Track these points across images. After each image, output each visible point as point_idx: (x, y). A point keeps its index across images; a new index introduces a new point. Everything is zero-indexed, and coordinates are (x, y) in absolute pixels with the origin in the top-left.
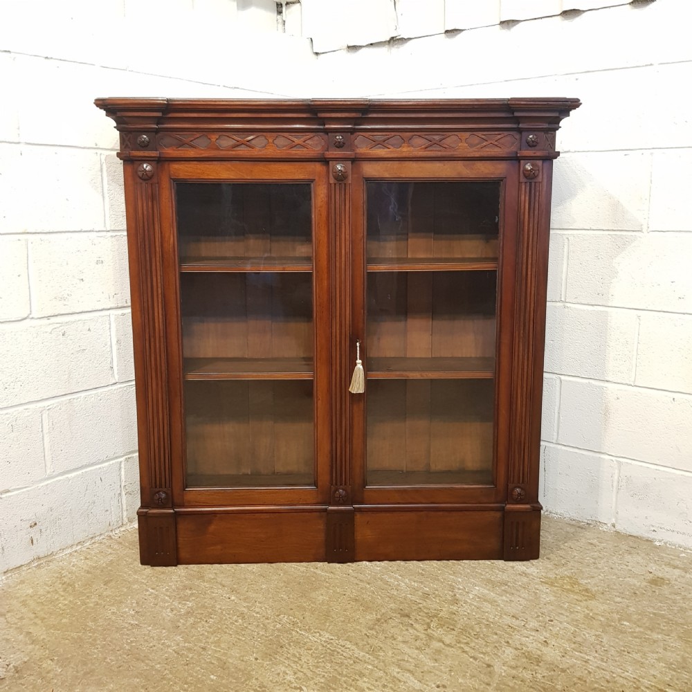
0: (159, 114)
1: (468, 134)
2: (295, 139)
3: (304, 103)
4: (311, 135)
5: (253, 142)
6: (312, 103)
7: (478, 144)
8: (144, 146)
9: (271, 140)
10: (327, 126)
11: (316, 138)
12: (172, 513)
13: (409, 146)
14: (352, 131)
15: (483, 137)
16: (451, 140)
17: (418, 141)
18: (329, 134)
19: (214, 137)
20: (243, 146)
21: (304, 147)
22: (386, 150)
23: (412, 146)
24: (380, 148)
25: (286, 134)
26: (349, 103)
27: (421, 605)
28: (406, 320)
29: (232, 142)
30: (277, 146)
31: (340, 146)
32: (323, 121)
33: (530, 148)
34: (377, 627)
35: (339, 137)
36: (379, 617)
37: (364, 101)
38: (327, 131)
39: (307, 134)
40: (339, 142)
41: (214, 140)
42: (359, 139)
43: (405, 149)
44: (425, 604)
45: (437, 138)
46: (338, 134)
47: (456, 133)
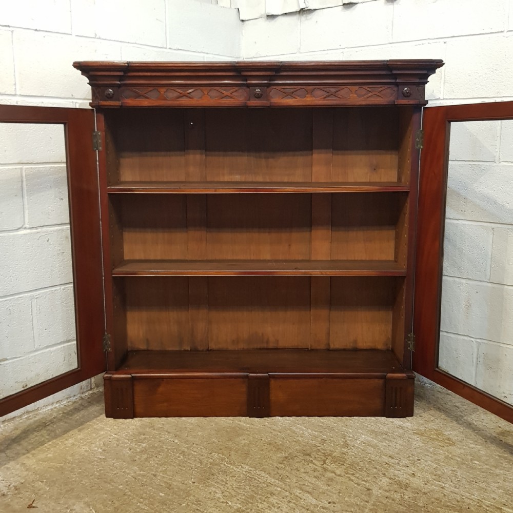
0: (121, 73)
1: (356, 87)
2: (224, 92)
3: (231, 64)
4: (237, 88)
5: (192, 94)
6: (237, 65)
7: (364, 95)
8: (110, 97)
9: (206, 93)
10: (248, 82)
11: (240, 91)
12: (130, 378)
13: (312, 97)
14: (268, 85)
15: (369, 89)
16: (344, 92)
17: (318, 93)
18: (250, 88)
19: (163, 90)
20: (184, 97)
21: (231, 98)
22: (294, 99)
23: (314, 96)
24: (289, 98)
25: (217, 88)
26: (265, 64)
27: (319, 448)
28: (311, 231)
29: (176, 94)
30: (211, 97)
31: (258, 97)
32: (246, 78)
33: (405, 98)
34: (285, 462)
35: (258, 90)
36: (287, 455)
37: (277, 63)
38: (248, 86)
39: (234, 87)
40: (258, 94)
41: (163, 93)
42: (273, 91)
43: (308, 99)
44: (322, 447)
45: (333, 90)
46: (257, 88)
47: (347, 87)
